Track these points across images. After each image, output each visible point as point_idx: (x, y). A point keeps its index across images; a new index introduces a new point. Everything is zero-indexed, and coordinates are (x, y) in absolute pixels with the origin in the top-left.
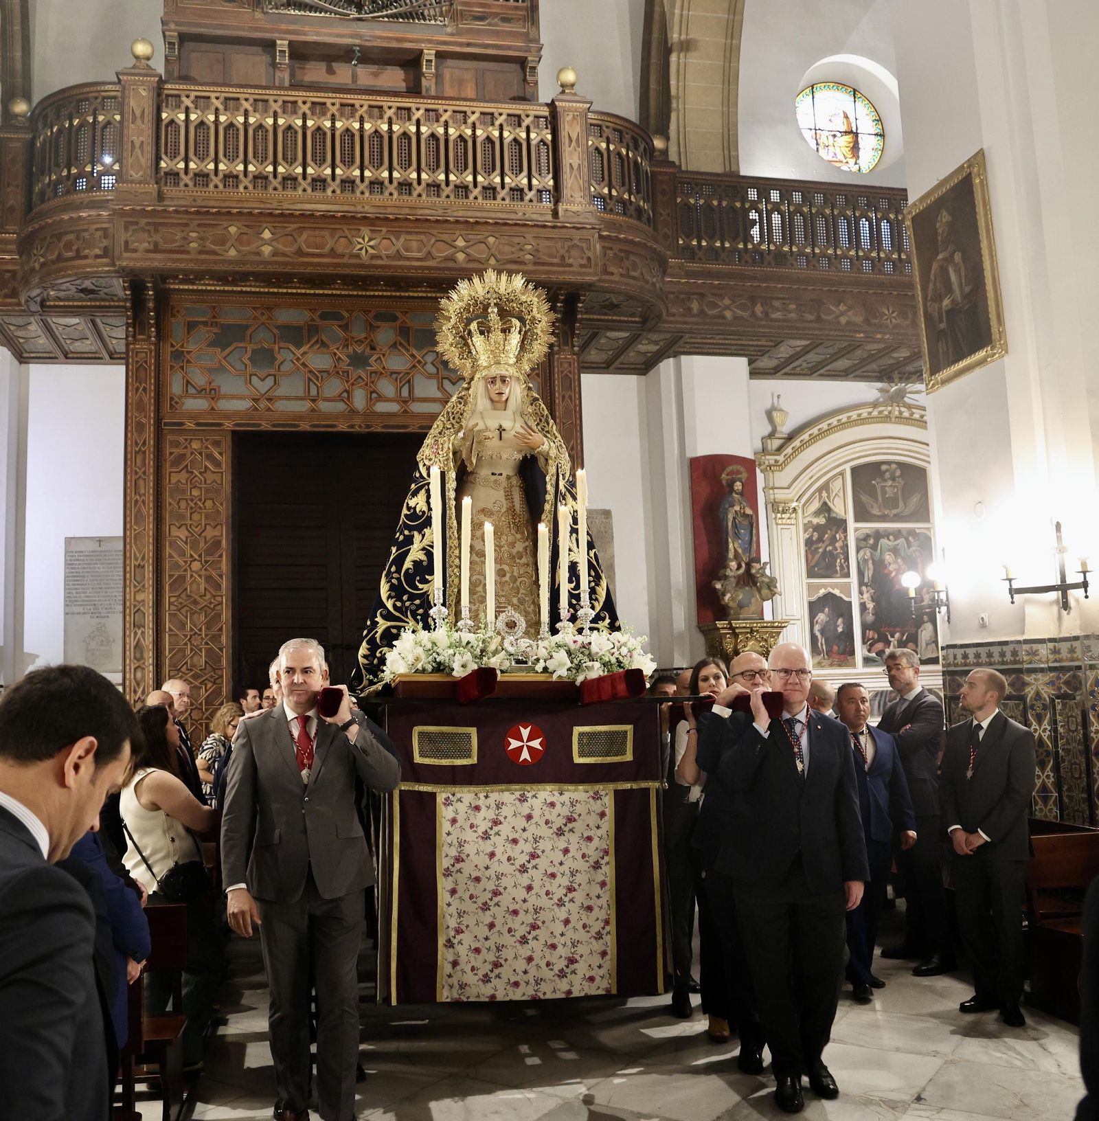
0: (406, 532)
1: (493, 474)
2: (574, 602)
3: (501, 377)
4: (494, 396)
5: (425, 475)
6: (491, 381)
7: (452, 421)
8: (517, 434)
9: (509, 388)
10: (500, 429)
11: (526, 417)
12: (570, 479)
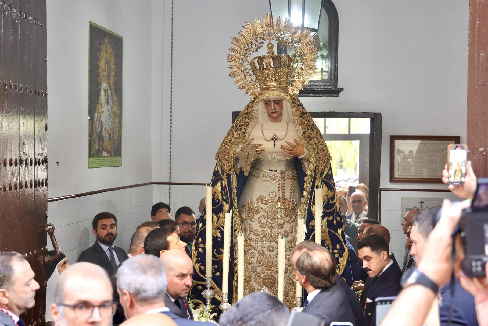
1: (270, 170)
3: (274, 101)
4: (270, 113)
5: (220, 172)
6: (267, 103)
7: (240, 132)
8: (282, 147)
9: (281, 107)
10: (275, 139)
11: (297, 127)
12: (330, 173)
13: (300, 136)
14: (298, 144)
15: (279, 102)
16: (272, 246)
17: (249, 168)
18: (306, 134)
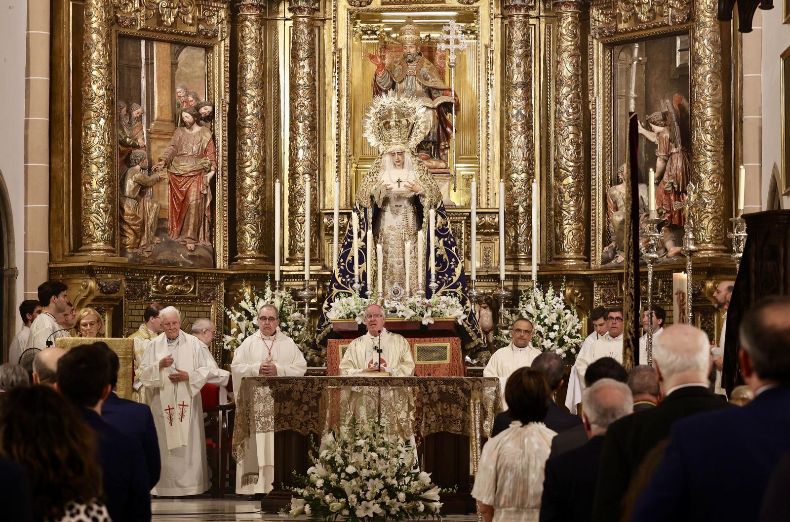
0: (349, 240)
1: (395, 206)
2: (440, 277)
3: (398, 153)
4: (395, 163)
5: (358, 208)
6: (392, 154)
7: (373, 177)
8: (405, 186)
9: (403, 157)
10: (399, 181)
11: (415, 172)
12: (442, 206)
13: (418, 178)
14: (417, 183)
15: (401, 153)
16: (400, 261)
17: (381, 202)
18: (422, 178)
